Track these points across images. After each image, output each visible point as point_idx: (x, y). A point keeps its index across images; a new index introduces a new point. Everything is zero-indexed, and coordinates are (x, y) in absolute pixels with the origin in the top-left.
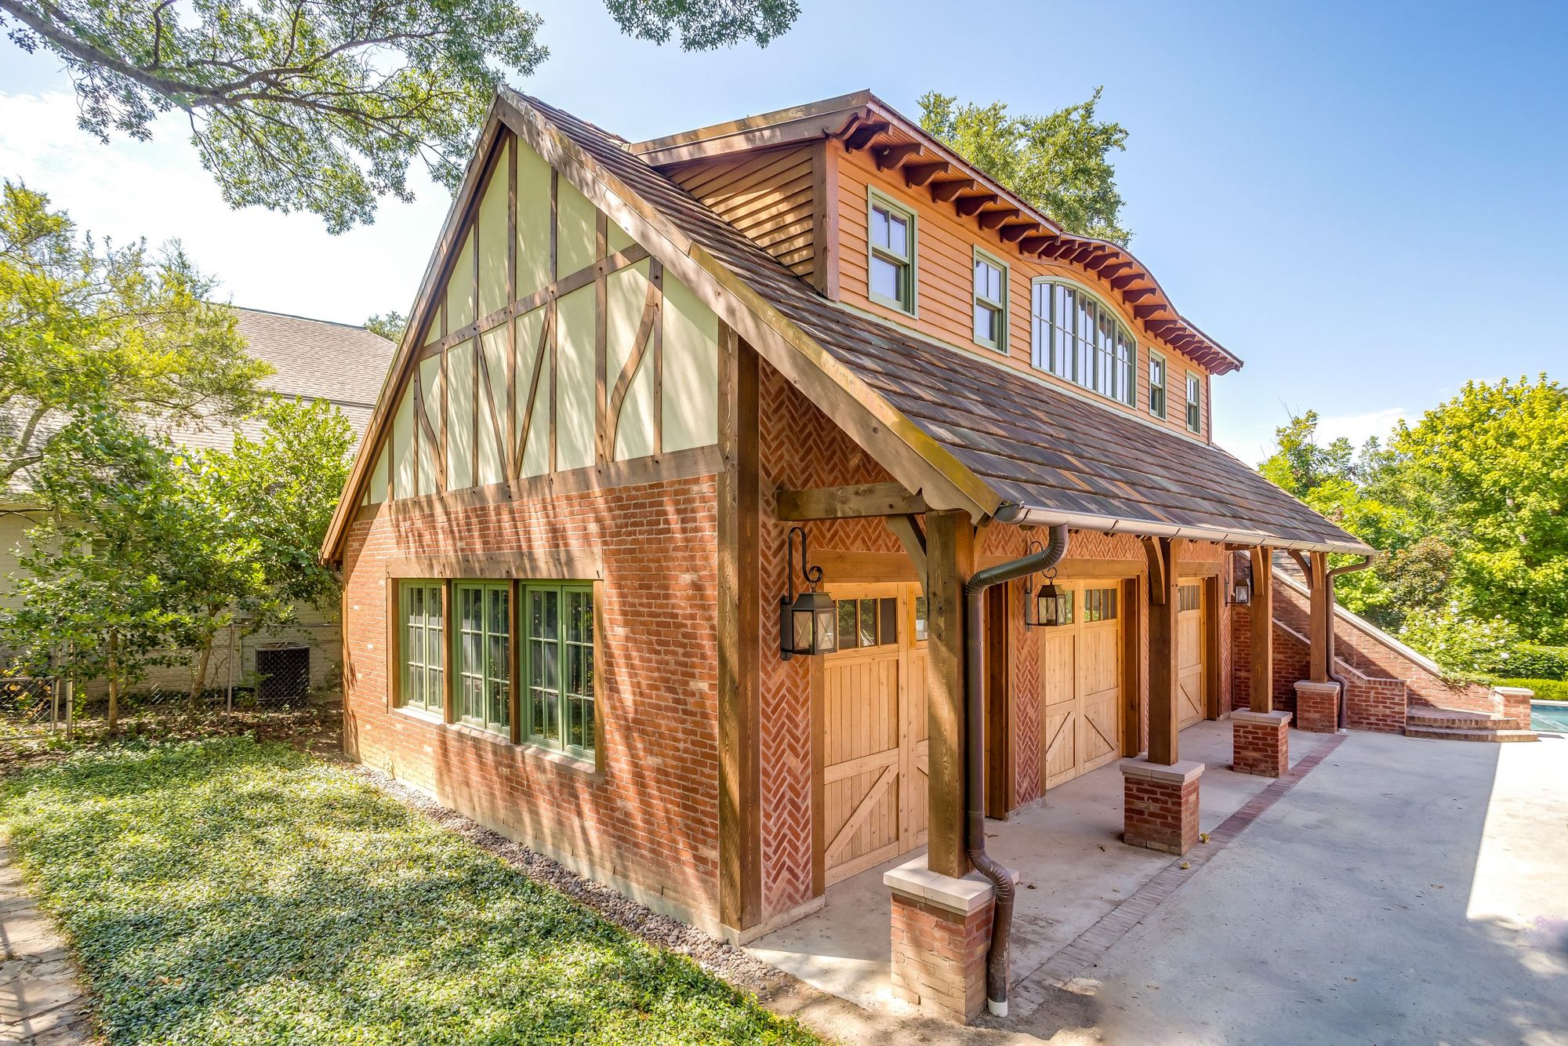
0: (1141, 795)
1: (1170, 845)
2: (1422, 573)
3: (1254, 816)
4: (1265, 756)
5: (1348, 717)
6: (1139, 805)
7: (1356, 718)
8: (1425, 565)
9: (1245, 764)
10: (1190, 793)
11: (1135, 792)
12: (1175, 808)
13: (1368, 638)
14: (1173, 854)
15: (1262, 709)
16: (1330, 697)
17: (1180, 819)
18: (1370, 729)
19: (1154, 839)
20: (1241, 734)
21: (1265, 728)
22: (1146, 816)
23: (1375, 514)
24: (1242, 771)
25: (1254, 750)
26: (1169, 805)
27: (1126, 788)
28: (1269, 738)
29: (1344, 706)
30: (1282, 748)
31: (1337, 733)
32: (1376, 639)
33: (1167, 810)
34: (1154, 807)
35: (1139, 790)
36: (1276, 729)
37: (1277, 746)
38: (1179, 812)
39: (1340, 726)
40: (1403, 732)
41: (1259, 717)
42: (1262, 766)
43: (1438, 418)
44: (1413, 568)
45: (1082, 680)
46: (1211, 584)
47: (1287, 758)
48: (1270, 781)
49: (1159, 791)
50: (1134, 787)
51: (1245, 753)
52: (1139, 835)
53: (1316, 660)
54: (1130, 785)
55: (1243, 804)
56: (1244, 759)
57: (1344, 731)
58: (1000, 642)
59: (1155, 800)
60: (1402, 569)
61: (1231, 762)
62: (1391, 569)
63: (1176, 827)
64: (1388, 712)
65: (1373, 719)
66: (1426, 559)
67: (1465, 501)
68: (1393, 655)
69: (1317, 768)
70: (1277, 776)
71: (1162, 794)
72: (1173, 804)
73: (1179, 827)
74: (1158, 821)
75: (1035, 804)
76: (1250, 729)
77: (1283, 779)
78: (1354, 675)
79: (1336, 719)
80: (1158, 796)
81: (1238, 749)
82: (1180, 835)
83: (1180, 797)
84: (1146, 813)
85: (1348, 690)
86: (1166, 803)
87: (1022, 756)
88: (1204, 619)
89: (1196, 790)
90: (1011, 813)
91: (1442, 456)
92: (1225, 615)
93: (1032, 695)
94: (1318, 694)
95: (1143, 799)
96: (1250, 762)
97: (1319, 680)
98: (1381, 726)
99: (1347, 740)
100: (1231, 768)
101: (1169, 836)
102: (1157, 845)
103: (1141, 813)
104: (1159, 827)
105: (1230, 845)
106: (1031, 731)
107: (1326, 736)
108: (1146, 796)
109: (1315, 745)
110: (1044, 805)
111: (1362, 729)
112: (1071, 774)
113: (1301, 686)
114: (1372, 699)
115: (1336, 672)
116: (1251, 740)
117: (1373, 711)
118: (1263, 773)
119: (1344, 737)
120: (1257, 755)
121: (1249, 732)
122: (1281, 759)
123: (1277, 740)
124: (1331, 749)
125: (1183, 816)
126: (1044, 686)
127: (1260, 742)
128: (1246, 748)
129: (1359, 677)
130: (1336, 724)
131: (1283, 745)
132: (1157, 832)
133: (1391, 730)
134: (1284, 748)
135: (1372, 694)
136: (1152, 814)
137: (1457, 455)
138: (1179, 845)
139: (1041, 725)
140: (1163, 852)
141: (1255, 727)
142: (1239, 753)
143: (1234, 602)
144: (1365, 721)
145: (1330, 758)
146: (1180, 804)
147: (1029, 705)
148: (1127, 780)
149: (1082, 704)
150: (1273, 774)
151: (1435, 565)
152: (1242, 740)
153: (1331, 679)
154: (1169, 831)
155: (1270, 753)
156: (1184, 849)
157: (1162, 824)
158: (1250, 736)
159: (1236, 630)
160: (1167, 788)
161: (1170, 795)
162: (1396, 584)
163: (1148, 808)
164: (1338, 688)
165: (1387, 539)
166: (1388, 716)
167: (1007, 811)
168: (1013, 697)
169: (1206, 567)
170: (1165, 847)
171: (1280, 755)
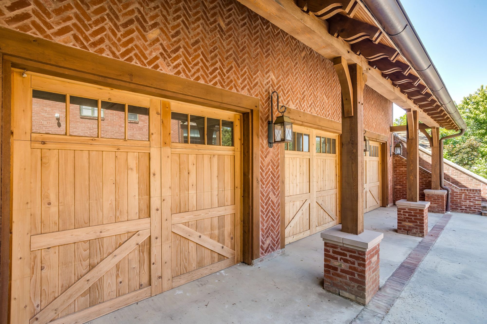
0: (336, 256)
1: (356, 296)
2: (467, 153)
3: (416, 266)
4: (416, 225)
5: (451, 206)
6: (335, 263)
7: (454, 207)
8: (468, 149)
9: (404, 229)
10: (372, 256)
11: (331, 253)
12: (360, 268)
13: (457, 171)
14: (359, 303)
15: (413, 199)
16: (442, 197)
17: (364, 277)
18: (462, 212)
19: (345, 290)
20: (402, 213)
21: (416, 210)
22: (339, 272)
23: (445, 133)
24: (402, 233)
25: (409, 222)
26: (356, 265)
27: (326, 250)
28: (418, 215)
29: (449, 201)
30: (425, 221)
31: (446, 214)
32: (461, 172)
33: (355, 269)
34: (344, 266)
35: (334, 252)
36: (422, 211)
37: (423, 220)
38: (364, 272)
39: (447, 210)
40: (481, 214)
41: (412, 204)
42: (414, 231)
43: (469, 99)
44: (463, 151)
45: (315, 184)
46: (384, 146)
47: (427, 226)
48: (420, 239)
49: (348, 254)
50: (331, 250)
51: (404, 223)
52: (334, 285)
53: (435, 179)
54: (328, 248)
55: (407, 256)
56: (404, 226)
57: (449, 212)
58: (248, 152)
59: (346, 261)
60: (458, 151)
61: (396, 227)
62: (454, 152)
63: (361, 283)
64: (472, 204)
65: (464, 207)
66: (469, 147)
67: (479, 129)
68: (470, 178)
69: (443, 232)
70: (423, 236)
71: (351, 256)
72: (359, 265)
73: (364, 283)
74: (348, 276)
75: (277, 254)
76: (407, 210)
77: (427, 238)
78: (453, 186)
79: (445, 207)
80: (348, 258)
81: (400, 221)
82: (364, 290)
83: (364, 260)
84: (339, 270)
85: (451, 194)
86: (354, 263)
87: (266, 225)
88: (380, 162)
89: (377, 252)
90: (255, 261)
91: (471, 112)
92: (390, 160)
93: (274, 187)
94: (436, 195)
95: (336, 259)
96: (407, 228)
97: (436, 189)
98: (468, 211)
99: (452, 217)
100: (396, 231)
101: (355, 289)
102: (347, 294)
103: (335, 269)
104: (348, 281)
105: (403, 294)
106: (273, 209)
107: (441, 215)
108: (339, 257)
109: (437, 219)
110: (283, 254)
111: (458, 212)
112: (308, 233)
113: (426, 191)
114: (463, 198)
115: (444, 185)
116: (407, 216)
117: (464, 203)
118: (414, 234)
119: (450, 216)
120: (411, 224)
121: (407, 212)
122: (425, 227)
123: (423, 217)
124: (447, 222)
125: (367, 275)
126: (283, 182)
127: (413, 218)
128: (405, 221)
129: (456, 188)
130: (445, 209)
131: (426, 219)
132: (347, 284)
133: (474, 212)
134: (426, 221)
135: (463, 195)
136: (342, 271)
137: (477, 112)
138: (364, 297)
139: (282, 206)
140: (352, 300)
141: (410, 209)
142: (401, 223)
143: (394, 155)
144: (459, 208)
145: (448, 226)
146: (364, 266)
147: (271, 193)
148: (326, 244)
149: (315, 196)
150: (420, 235)
151: (473, 150)
152: (403, 216)
153: (442, 188)
154: (356, 285)
155: (418, 223)
156: (367, 300)
157: (351, 279)
158: (407, 214)
159: (395, 167)
160: (355, 253)
161: (357, 258)
162: (456, 157)
163: (340, 265)
164: (446, 192)
165: (450, 142)
166: (472, 206)
167: (252, 259)
168: (258, 187)
169: (381, 137)
170: (353, 297)
171: (424, 225)
